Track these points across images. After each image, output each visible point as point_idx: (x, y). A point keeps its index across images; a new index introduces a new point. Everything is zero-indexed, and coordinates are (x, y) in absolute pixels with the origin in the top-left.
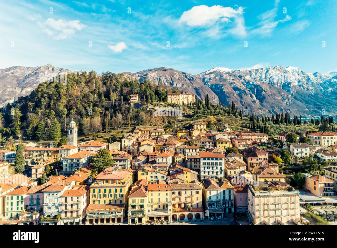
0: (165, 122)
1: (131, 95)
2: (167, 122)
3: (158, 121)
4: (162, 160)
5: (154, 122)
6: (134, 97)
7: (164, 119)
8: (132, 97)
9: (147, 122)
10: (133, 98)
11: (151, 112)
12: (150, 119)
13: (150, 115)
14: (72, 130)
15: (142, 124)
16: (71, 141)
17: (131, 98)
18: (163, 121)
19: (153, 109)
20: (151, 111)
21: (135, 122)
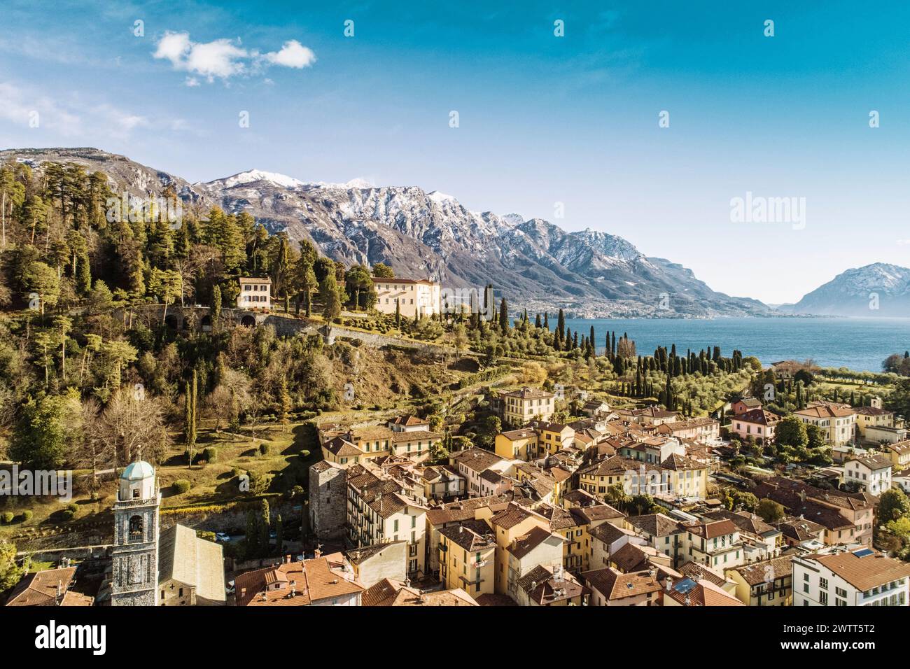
0: (403, 393)
1: (243, 280)
2: (407, 392)
3: (377, 387)
5: (365, 394)
6: (254, 288)
7: (393, 378)
8: (248, 288)
9: (341, 394)
10: (252, 293)
11: (344, 356)
12: (349, 381)
13: (343, 365)
14: (146, 517)
15: (328, 405)
16: (136, 579)
17: (244, 294)
18: (395, 388)
19: (347, 340)
20: (346, 351)
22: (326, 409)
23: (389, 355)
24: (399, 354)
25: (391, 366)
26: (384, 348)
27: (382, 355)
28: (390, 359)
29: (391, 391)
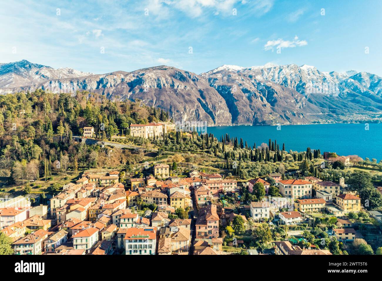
0: (123, 163)
1: (85, 128)
2: (125, 164)
3: (115, 161)
4: (82, 241)
5: (109, 163)
6: (88, 130)
7: (122, 159)
8: (86, 130)
9: (100, 163)
10: (87, 132)
11: (106, 151)
12: (105, 159)
13: (105, 154)
15: (93, 166)
17: (85, 132)
18: (121, 162)
19: (109, 146)
20: (107, 149)
21: (85, 165)
22: (92, 168)
23: (124, 151)
24: (127, 151)
25: (123, 155)
26: (123, 149)
27: (122, 151)
28: (124, 152)
29: (120, 163)
